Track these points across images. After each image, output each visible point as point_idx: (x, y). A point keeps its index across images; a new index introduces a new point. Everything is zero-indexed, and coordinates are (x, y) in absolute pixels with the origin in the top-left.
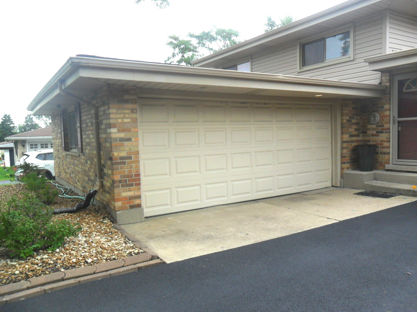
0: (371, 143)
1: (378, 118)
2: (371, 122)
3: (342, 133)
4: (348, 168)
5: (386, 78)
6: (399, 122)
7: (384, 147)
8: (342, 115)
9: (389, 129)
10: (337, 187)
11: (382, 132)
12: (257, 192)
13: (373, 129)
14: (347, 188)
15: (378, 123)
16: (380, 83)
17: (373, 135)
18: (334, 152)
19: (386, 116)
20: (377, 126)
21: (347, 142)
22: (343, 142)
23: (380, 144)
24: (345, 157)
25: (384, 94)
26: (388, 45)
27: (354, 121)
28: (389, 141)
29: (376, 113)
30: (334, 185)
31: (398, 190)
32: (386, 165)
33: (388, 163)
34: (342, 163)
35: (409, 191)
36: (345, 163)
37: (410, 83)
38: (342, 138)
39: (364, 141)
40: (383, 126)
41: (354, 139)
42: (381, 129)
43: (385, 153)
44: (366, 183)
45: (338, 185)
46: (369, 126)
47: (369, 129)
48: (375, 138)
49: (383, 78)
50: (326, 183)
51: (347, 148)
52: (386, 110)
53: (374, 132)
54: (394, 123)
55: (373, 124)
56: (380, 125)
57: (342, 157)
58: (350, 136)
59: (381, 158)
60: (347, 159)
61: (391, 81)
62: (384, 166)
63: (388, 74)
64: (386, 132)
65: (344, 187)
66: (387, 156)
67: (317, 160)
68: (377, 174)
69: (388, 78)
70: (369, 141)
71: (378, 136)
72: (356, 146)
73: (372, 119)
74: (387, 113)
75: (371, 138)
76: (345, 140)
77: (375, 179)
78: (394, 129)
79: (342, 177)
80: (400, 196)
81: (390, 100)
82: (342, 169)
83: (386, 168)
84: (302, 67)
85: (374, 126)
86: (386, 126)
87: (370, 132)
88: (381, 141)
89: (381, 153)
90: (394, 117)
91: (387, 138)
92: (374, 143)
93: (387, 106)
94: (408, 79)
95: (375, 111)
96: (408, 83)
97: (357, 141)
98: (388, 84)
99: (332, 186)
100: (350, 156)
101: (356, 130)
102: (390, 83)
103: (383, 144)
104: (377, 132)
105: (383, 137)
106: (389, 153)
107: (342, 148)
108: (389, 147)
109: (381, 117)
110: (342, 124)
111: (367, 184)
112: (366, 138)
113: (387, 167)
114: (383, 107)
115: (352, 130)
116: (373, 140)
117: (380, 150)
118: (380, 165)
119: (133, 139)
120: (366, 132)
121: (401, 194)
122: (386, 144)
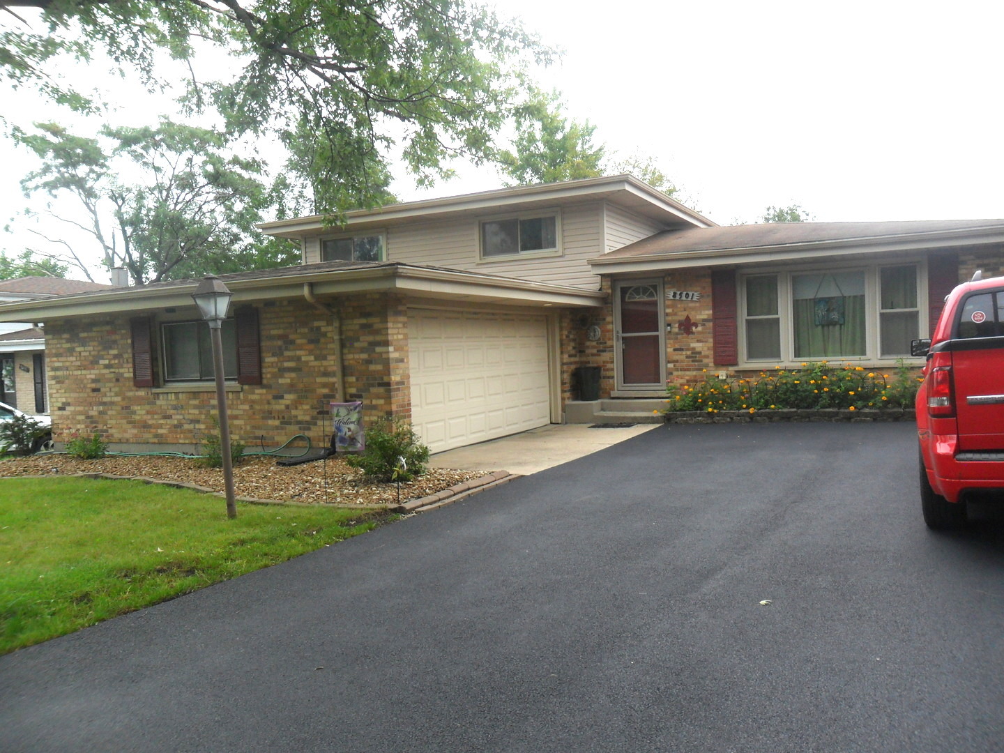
0: (591, 365)
1: (599, 332)
2: (591, 338)
3: (562, 353)
4: (568, 398)
5: (607, 284)
6: (623, 338)
7: (608, 370)
8: (561, 329)
9: (612, 347)
10: (558, 424)
11: (604, 351)
12: (490, 429)
13: (593, 347)
14: (571, 423)
15: (599, 339)
16: (600, 290)
17: (593, 355)
18: (552, 378)
19: (608, 331)
20: (597, 343)
21: (566, 364)
22: (563, 364)
23: (603, 366)
24: (565, 383)
25: (606, 303)
26: (606, 242)
27: (571, 336)
28: (613, 362)
29: (596, 327)
30: (554, 422)
31: (635, 418)
32: (612, 392)
33: (613, 390)
34: (563, 391)
35: (647, 418)
36: (565, 391)
37: (633, 291)
38: (562, 359)
39: (582, 362)
40: (605, 343)
41: (573, 359)
42: (603, 348)
43: (609, 377)
44: (595, 414)
45: (560, 422)
46: (588, 343)
47: (588, 347)
48: (597, 358)
49: (603, 284)
50: (542, 420)
51: (567, 372)
52: (609, 323)
53: (595, 351)
54: (618, 340)
55: (594, 341)
56: (601, 342)
57: (563, 383)
58: (570, 356)
59: (604, 383)
60: (567, 387)
61: (613, 287)
62: (610, 394)
63: (609, 279)
64: (610, 351)
65: (566, 423)
66: (611, 381)
67: (538, 388)
68: (605, 403)
69: (609, 283)
70: (589, 362)
71: (599, 355)
72: (576, 369)
73: (592, 334)
74: (610, 327)
75: (591, 359)
76: (565, 361)
77: (603, 409)
78: (618, 347)
79: (564, 410)
80: (639, 425)
81: (612, 311)
82: (563, 399)
83: (612, 396)
84: (484, 256)
85: (594, 343)
86: (609, 343)
87: (589, 351)
88: (604, 362)
89: (604, 377)
90: (618, 332)
91: (610, 358)
92: (595, 365)
93: (609, 319)
94: (630, 288)
95: (594, 324)
96: (630, 291)
97: (575, 363)
98: (610, 291)
99: (551, 423)
100: (570, 382)
101: (574, 348)
102: (612, 289)
103: (606, 366)
104: (598, 351)
105: (605, 356)
106: (613, 377)
107: (562, 372)
108: (613, 370)
109: (602, 331)
110: (561, 341)
111: (597, 416)
112: (584, 359)
113: (613, 394)
114: (604, 319)
115: (570, 348)
116: (594, 361)
117: (603, 373)
118: (603, 393)
119: (405, 360)
120: (584, 352)
121: (639, 423)
122: (609, 366)
